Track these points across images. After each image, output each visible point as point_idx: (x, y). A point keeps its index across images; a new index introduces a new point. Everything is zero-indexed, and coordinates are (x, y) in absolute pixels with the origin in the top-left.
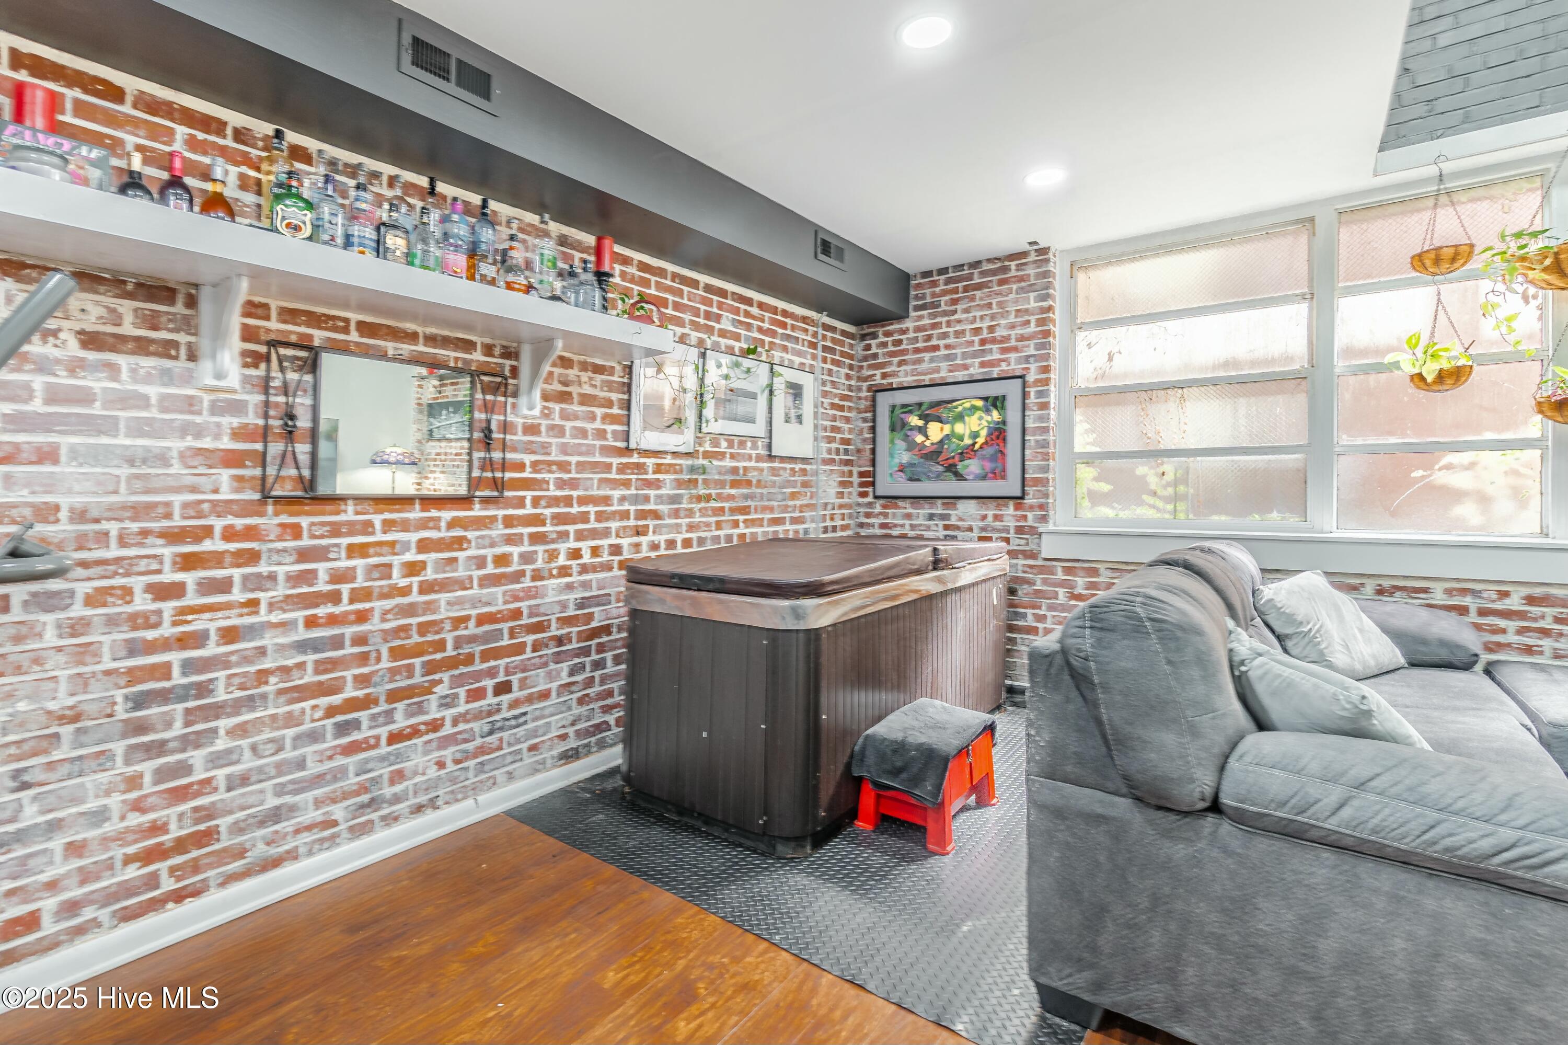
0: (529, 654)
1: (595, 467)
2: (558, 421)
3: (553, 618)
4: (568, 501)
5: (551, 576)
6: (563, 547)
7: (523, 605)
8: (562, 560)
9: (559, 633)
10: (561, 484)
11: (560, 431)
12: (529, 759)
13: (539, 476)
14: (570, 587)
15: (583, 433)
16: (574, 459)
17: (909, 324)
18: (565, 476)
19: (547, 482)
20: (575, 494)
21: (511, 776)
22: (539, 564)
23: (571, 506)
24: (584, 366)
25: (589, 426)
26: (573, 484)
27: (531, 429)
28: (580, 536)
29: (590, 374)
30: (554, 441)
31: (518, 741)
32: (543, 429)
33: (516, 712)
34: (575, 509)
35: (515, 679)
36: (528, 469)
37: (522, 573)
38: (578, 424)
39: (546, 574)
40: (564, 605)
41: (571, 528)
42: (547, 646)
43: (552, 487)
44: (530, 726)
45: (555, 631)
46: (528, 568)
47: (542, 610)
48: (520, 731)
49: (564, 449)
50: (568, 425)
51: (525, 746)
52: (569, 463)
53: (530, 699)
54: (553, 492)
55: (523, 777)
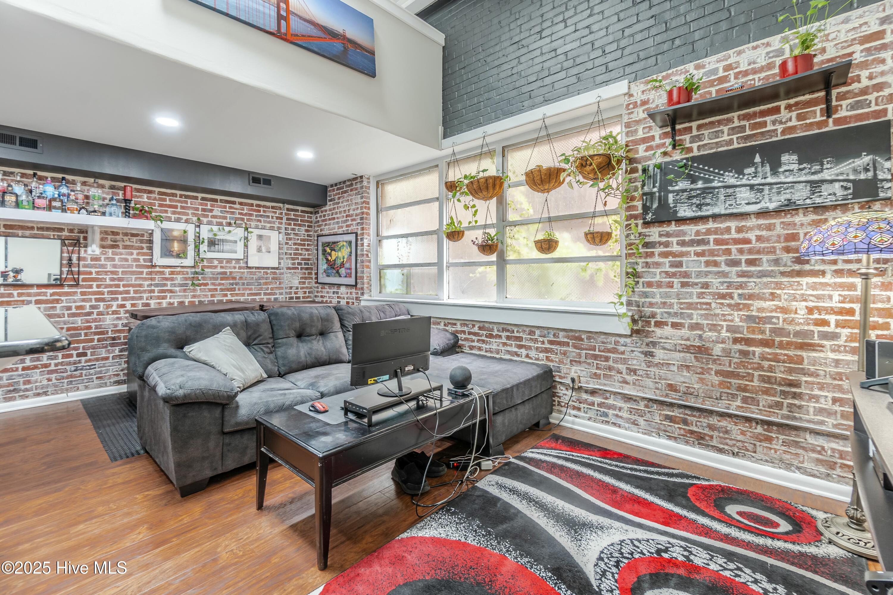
0: (96, 342)
1: (133, 273)
2: (110, 255)
3: (110, 330)
4: (118, 286)
5: (108, 314)
6: (115, 304)
7: (93, 325)
8: (114, 308)
9: (113, 336)
10: (112, 279)
11: (113, 260)
12: (96, 382)
13: (100, 277)
14: (119, 319)
15: (126, 260)
16: (120, 270)
17: (327, 208)
18: (115, 276)
19: (105, 279)
20: (121, 283)
21: (87, 387)
22: (101, 309)
23: (120, 288)
24: (126, 234)
25: (129, 257)
26: (120, 279)
27: (96, 259)
28: (124, 299)
29: (129, 237)
30: (109, 263)
31: (91, 375)
32: (103, 259)
33: (89, 364)
34: (122, 289)
35: (89, 352)
36: (94, 274)
37: (93, 313)
38: (123, 256)
39: (105, 313)
40: (116, 326)
41: (120, 296)
42: (106, 340)
43: (108, 280)
44: (98, 369)
45: (110, 335)
46: (95, 311)
47: (103, 327)
48: (92, 371)
49: (115, 266)
50: (117, 257)
51: (95, 377)
52: (118, 272)
53: (97, 360)
54: (108, 282)
55: (93, 388)
